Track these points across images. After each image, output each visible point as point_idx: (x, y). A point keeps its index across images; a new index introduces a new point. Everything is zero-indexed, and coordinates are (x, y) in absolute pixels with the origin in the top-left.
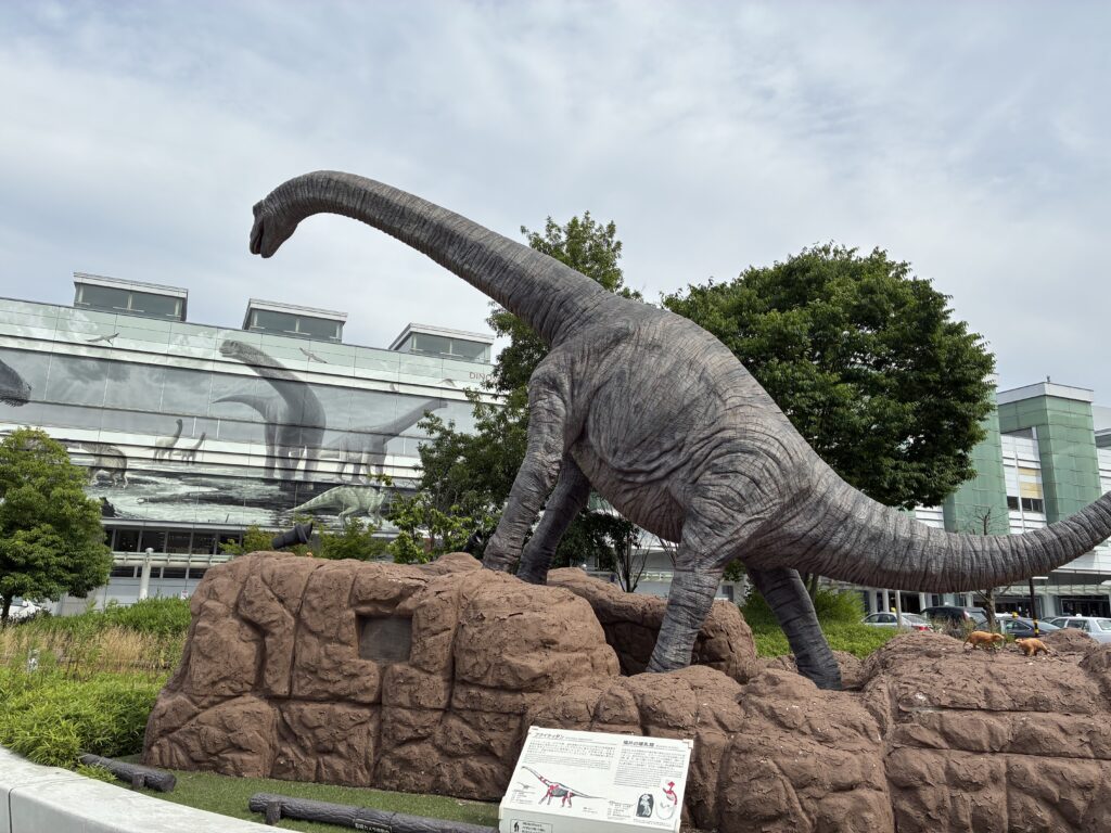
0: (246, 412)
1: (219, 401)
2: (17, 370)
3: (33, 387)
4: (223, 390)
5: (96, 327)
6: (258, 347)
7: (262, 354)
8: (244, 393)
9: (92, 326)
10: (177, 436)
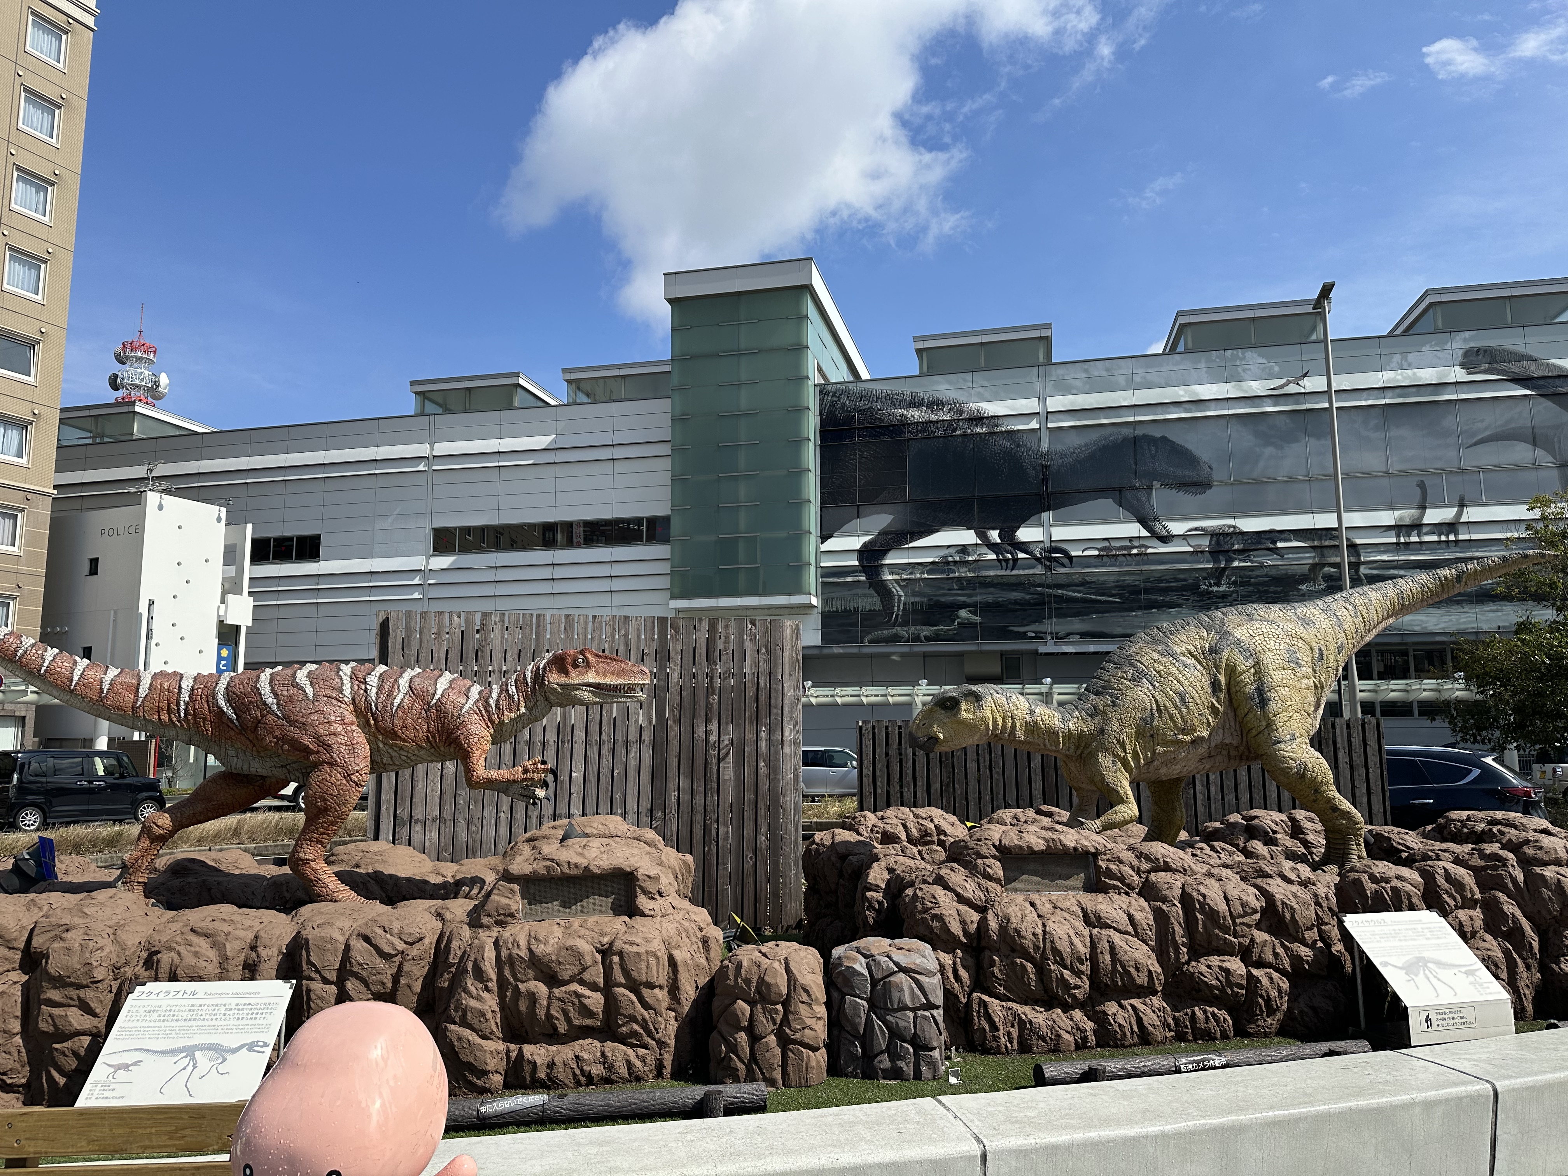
0: (1522, 452)
1: (1476, 444)
2: (1190, 446)
3: (1214, 466)
4: (1479, 425)
5: (1277, 369)
6: (1521, 349)
7: (1530, 358)
8: (1513, 425)
9: (1271, 368)
10: (1423, 507)
